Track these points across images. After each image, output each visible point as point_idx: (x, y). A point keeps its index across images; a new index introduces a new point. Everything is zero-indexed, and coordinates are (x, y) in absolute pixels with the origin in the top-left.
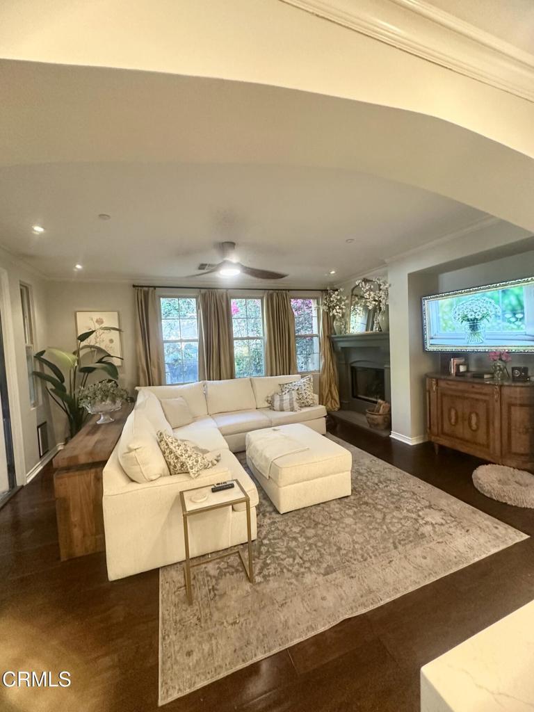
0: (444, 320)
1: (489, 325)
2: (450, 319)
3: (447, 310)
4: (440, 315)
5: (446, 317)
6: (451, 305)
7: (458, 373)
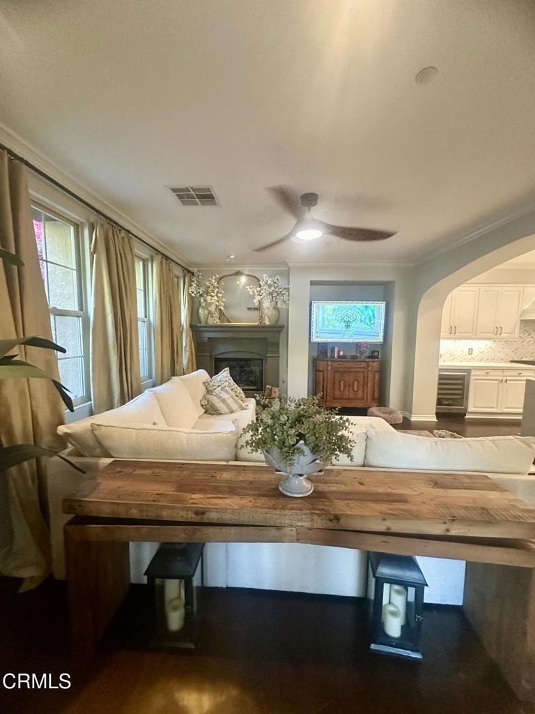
0: (327, 319)
1: (357, 326)
2: (333, 320)
3: (331, 313)
4: (325, 316)
5: (329, 318)
6: (334, 310)
7: (339, 357)
